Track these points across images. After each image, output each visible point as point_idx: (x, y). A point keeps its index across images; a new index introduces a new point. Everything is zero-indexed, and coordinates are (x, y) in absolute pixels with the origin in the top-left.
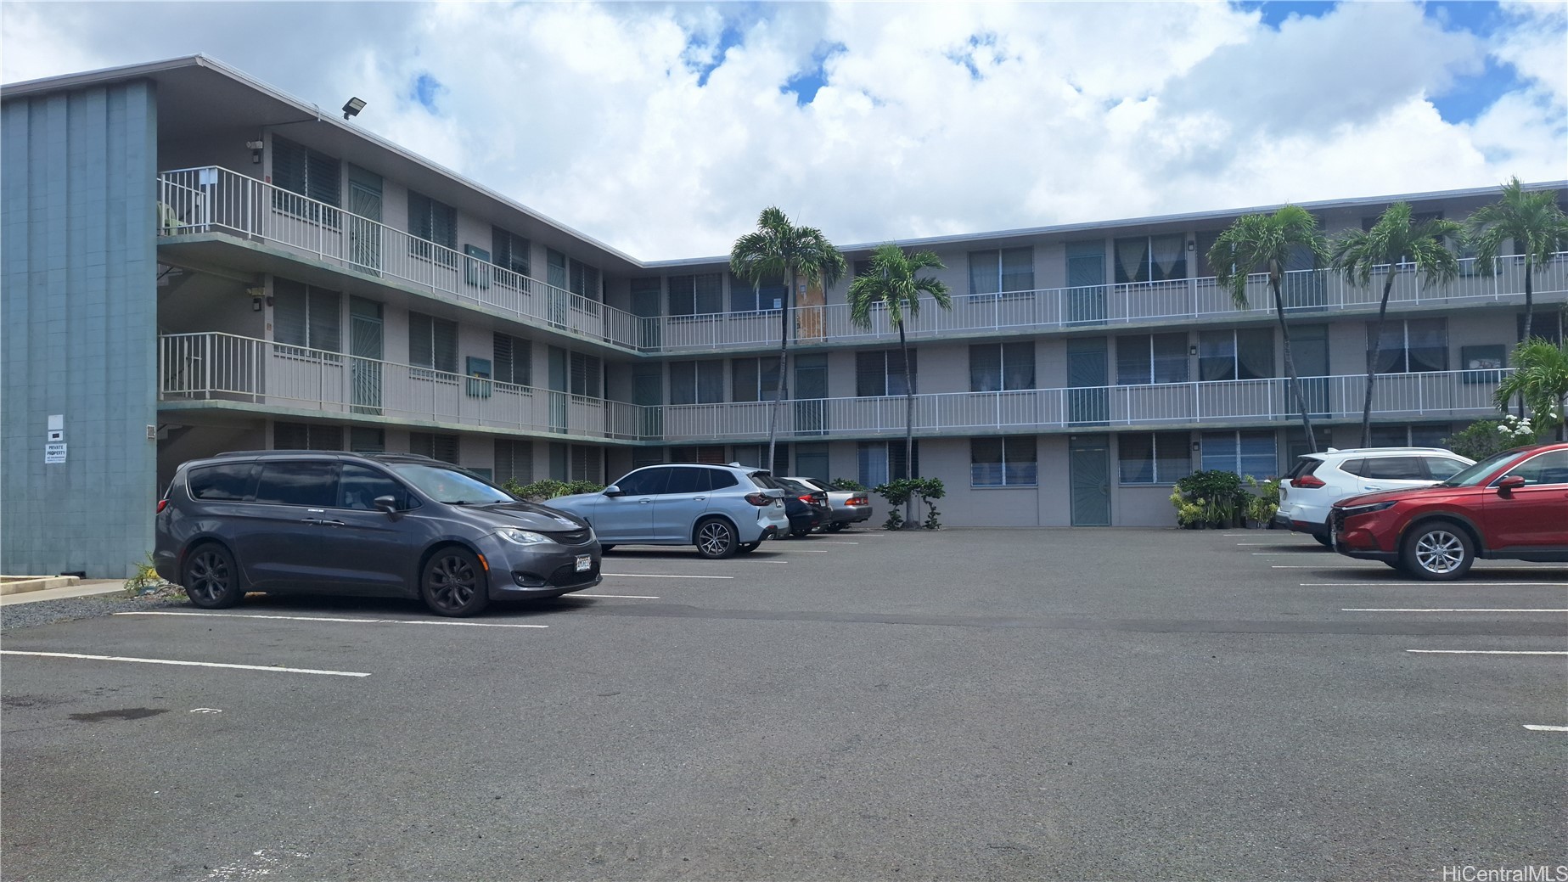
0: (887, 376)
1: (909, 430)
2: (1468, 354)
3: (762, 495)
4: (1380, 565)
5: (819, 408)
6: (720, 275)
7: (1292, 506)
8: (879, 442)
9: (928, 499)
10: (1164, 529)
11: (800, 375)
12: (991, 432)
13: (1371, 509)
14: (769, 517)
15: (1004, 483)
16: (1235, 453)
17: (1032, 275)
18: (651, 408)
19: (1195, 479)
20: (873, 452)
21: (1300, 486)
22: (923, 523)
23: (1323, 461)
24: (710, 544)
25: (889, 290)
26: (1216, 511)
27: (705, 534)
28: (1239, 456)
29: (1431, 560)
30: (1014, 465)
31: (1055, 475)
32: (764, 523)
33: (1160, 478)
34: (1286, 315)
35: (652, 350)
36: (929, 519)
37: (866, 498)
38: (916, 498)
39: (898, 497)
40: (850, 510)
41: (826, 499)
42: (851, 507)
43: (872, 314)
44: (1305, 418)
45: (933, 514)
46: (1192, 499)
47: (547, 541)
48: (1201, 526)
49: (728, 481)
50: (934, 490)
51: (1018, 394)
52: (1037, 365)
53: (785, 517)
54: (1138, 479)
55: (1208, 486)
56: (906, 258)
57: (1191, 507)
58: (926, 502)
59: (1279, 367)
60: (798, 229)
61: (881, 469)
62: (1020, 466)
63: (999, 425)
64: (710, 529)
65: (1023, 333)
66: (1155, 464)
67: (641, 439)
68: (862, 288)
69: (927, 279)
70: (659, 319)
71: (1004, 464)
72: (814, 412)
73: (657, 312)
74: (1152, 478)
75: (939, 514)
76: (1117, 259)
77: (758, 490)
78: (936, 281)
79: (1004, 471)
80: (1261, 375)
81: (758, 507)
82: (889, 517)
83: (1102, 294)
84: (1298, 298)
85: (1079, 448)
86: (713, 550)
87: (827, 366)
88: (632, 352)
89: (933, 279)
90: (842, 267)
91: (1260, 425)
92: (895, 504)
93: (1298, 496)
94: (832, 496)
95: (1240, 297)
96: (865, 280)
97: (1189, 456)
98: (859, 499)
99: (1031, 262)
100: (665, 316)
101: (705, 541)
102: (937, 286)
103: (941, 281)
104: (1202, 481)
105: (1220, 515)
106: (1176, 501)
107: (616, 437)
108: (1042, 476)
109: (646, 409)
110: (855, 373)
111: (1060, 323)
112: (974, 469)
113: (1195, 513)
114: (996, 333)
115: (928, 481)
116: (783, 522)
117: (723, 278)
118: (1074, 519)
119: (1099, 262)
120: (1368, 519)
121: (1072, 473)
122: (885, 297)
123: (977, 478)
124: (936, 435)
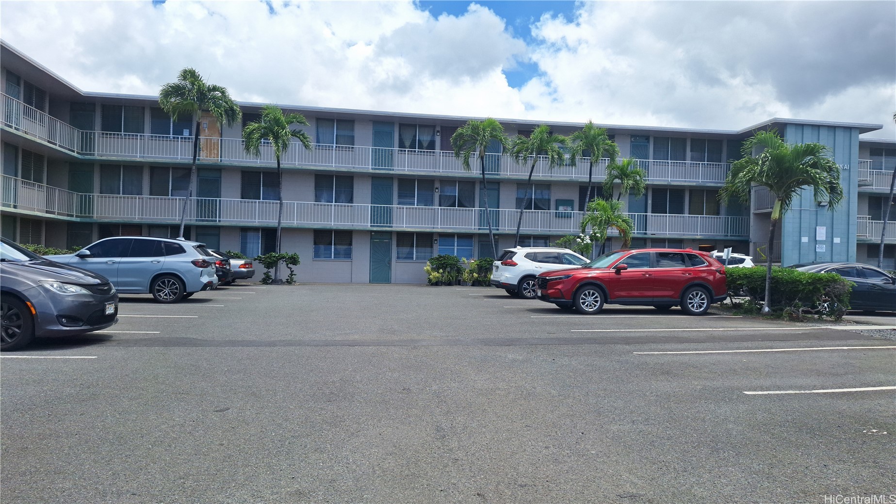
0: (262, 188)
1: (279, 223)
2: (559, 203)
3: (204, 261)
4: (554, 306)
5: (216, 205)
6: (143, 108)
7: (502, 275)
8: (255, 229)
9: (290, 265)
10: (420, 285)
11: (201, 182)
12: (328, 227)
13: (560, 278)
14: (208, 275)
15: (333, 258)
16: (454, 246)
17: (353, 137)
18: (85, 196)
19: (437, 259)
20: (250, 235)
21: (506, 265)
22: (284, 280)
23: (517, 253)
24: (163, 293)
25: (273, 134)
26: (448, 276)
27: (159, 286)
28: (456, 248)
29: (586, 304)
30: (338, 247)
31: (362, 252)
32: (205, 279)
33: (417, 258)
34: (486, 176)
35: (87, 154)
36: (289, 278)
37: (251, 264)
38: (282, 265)
39: (271, 264)
40: (242, 272)
41: (229, 264)
42: (243, 269)
43: (259, 147)
44: (490, 229)
45: (292, 275)
46: (436, 269)
47: (84, 291)
48: (440, 284)
49: (180, 250)
50: (293, 260)
51: (341, 206)
52: (354, 190)
53: (215, 275)
54: (406, 258)
55: (444, 263)
56: (284, 116)
57: (435, 274)
58: (288, 268)
59: (477, 203)
60: (209, 86)
61: (256, 246)
62: (342, 248)
63: (333, 223)
64: (163, 283)
65: (349, 170)
66: (415, 250)
67: (77, 216)
68: (254, 130)
69: (297, 130)
70: (94, 133)
71: (333, 246)
72: (212, 208)
73: (92, 127)
74: (413, 258)
75: (295, 275)
76: (400, 135)
77: (201, 257)
78: (302, 132)
79: (333, 250)
80: (468, 206)
81: (201, 269)
82: (264, 276)
83: (392, 153)
84: (492, 168)
85: (376, 239)
86: (165, 297)
87: (221, 177)
88: (73, 154)
89: (301, 131)
90: (238, 114)
91: (468, 232)
92: (268, 268)
93: (505, 270)
94: (233, 262)
95: (467, 164)
96: (256, 125)
97: (432, 247)
98: (248, 264)
99: (353, 130)
100: (98, 132)
101: (159, 291)
102: (303, 135)
103: (305, 133)
104: (441, 260)
105: (450, 278)
106: (428, 270)
107: (59, 214)
108: (355, 254)
109: (82, 196)
110: (240, 184)
111: (369, 168)
112: (315, 248)
113: (438, 277)
114: (333, 169)
115: (290, 254)
116: (215, 279)
117: (146, 112)
118: (371, 279)
119: (390, 135)
120: (559, 283)
121: (371, 253)
122: (272, 138)
123: (317, 255)
124: (294, 227)
